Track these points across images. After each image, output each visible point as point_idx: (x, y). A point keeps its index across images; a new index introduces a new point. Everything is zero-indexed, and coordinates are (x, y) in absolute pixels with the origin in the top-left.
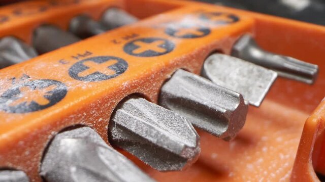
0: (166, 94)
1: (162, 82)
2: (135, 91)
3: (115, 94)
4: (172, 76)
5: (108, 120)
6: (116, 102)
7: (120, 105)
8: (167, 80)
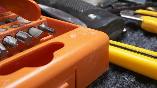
0: (16, 36)
1: (16, 33)
2: (8, 34)
3: (4, 35)
4: (18, 32)
5: (2, 40)
6: (4, 36)
7: (5, 37)
8: (17, 33)
